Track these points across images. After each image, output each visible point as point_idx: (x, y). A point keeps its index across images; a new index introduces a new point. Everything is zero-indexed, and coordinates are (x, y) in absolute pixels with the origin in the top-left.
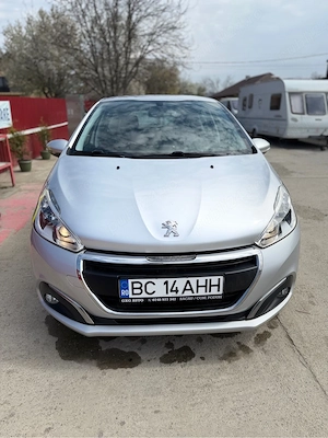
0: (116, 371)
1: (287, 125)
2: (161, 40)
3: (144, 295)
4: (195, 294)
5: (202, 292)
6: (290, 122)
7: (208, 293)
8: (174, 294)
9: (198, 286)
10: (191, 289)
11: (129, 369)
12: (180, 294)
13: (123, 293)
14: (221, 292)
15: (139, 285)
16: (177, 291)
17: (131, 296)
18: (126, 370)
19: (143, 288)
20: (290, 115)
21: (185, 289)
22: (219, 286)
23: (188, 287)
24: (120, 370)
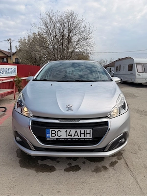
0: (43, 173)
1: (135, 77)
2: (81, 44)
3: (57, 137)
4: (80, 137)
5: (82, 136)
6: (137, 76)
7: (85, 137)
8: (70, 137)
9: (81, 134)
10: (78, 135)
11: (49, 173)
12: (72, 137)
13: (47, 135)
14: (91, 137)
15: (54, 132)
16: (71, 136)
17: (51, 137)
18: (48, 173)
19: (56, 133)
20: (137, 73)
21: (75, 135)
22: (90, 134)
23: (76, 134)
24: (45, 173)
